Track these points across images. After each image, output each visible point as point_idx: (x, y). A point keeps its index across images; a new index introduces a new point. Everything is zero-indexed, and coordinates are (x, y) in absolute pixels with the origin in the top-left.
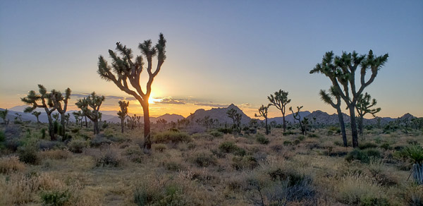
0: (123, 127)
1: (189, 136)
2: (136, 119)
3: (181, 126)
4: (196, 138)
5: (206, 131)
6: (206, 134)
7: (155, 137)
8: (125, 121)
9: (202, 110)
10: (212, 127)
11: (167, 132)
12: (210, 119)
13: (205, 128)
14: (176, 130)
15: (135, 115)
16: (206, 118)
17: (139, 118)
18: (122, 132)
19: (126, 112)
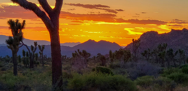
0: (15, 65)
1: (130, 81)
2: (38, 51)
3: (115, 63)
4: (142, 84)
5: (161, 72)
6: (161, 78)
7: (70, 82)
8: (20, 53)
9: (153, 34)
10: (172, 63)
11: (92, 75)
12: (167, 49)
13: (158, 67)
14: (107, 71)
15: (36, 44)
16: (161, 48)
17: (42, 48)
18: (15, 73)
19: (21, 38)
